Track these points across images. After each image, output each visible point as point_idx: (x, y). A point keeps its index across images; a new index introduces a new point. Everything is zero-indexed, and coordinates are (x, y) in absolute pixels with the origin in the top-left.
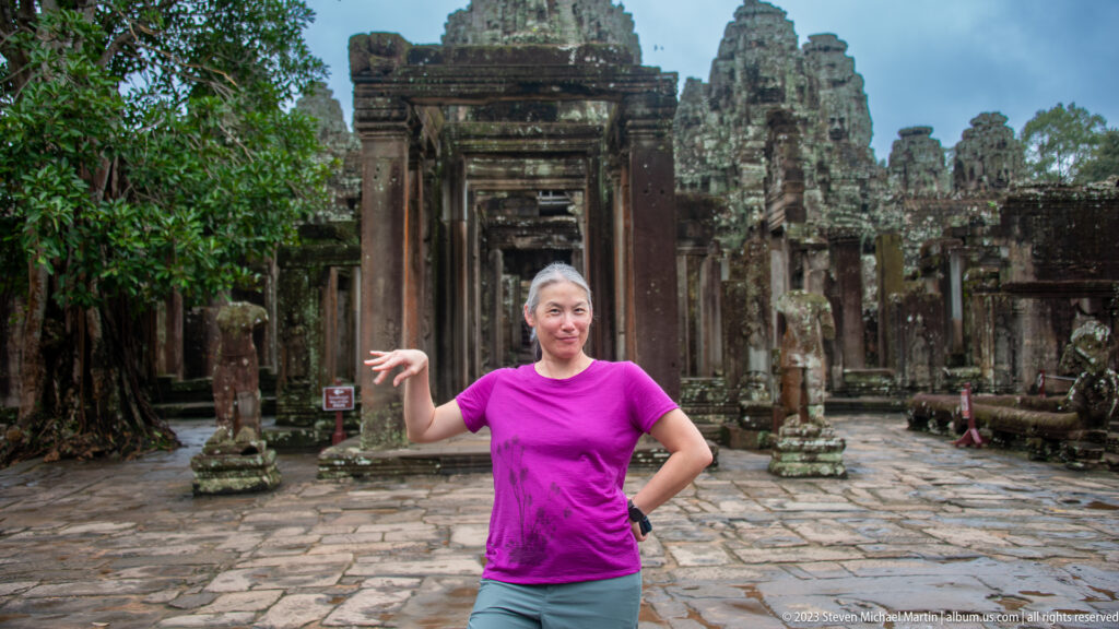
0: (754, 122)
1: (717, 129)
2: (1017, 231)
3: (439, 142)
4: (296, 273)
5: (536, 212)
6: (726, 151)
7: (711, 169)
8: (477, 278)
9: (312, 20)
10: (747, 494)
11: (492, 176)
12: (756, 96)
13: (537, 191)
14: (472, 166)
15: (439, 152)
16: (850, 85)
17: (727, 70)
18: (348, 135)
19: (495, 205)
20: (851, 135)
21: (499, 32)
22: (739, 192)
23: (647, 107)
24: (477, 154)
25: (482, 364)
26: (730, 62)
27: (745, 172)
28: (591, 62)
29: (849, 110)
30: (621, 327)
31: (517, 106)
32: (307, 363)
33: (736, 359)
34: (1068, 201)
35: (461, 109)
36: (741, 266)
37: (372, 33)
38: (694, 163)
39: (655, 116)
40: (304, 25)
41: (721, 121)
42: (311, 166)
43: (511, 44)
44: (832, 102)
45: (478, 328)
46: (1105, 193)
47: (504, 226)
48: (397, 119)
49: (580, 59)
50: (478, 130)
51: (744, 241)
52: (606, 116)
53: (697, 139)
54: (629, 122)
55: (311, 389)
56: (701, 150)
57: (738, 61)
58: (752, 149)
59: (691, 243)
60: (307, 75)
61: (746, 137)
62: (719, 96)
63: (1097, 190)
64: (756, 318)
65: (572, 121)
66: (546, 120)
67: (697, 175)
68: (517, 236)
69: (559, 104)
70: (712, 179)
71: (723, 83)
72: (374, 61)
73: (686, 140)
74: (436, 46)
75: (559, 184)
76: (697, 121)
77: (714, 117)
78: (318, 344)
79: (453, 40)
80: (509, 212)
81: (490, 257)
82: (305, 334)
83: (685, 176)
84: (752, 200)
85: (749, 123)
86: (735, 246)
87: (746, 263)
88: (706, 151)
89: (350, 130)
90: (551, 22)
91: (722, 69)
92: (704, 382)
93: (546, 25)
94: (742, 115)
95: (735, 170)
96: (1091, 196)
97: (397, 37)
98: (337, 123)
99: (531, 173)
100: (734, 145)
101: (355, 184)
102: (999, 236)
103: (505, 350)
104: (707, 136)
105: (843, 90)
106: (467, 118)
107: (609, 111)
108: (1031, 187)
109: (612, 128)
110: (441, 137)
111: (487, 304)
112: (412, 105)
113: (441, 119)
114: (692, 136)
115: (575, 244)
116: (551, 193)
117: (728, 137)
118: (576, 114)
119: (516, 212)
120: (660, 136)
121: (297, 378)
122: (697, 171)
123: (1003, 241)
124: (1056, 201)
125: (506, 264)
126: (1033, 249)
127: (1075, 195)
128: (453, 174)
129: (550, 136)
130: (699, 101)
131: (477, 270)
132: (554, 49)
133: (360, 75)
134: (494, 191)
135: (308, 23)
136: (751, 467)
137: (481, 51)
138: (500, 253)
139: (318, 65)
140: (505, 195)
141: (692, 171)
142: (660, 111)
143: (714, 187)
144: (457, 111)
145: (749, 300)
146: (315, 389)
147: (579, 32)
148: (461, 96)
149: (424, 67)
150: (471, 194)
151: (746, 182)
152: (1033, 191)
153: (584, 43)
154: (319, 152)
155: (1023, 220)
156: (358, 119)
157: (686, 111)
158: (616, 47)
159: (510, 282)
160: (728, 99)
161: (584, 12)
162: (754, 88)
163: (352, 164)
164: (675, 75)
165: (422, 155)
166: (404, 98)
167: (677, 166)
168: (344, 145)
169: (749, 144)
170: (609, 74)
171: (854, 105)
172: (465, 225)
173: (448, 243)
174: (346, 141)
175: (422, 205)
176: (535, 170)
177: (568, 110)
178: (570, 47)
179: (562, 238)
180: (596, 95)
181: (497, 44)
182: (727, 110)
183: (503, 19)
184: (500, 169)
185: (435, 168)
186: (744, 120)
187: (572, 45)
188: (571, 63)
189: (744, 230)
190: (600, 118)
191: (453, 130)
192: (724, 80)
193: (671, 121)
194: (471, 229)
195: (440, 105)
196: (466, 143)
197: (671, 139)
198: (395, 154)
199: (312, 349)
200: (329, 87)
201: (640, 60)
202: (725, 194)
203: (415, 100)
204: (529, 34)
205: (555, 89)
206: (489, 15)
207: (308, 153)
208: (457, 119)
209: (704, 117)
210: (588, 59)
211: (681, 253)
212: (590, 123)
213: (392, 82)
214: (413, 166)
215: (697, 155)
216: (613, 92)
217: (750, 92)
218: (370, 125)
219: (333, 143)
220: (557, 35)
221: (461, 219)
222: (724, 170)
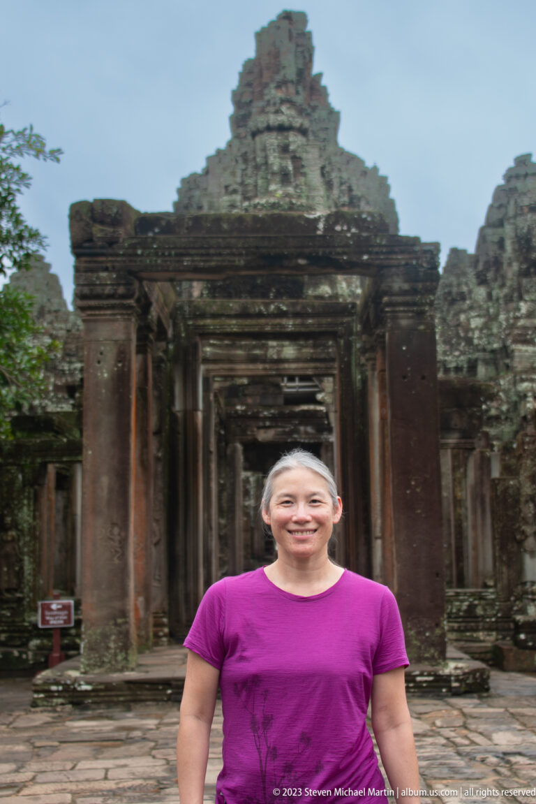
0: (527, 297)
1: (485, 306)
3: (171, 322)
4: (8, 471)
5: (281, 401)
6: (495, 330)
8: (214, 475)
9: (28, 186)
10: (523, 724)
11: (230, 360)
12: (528, 269)
13: (282, 376)
14: (208, 349)
15: (170, 333)
17: (496, 239)
18: (68, 313)
19: (234, 392)
21: (238, 198)
22: (510, 377)
23: (406, 281)
24: (213, 335)
25: (220, 574)
26: (500, 230)
27: (516, 354)
28: (342, 230)
30: (377, 531)
31: (259, 281)
32: (19, 574)
33: (509, 566)
35: (195, 284)
36: (513, 461)
37: (96, 201)
39: (414, 291)
40: (18, 190)
41: (490, 296)
42: (26, 349)
43: (252, 212)
45: (214, 533)
47: (243, 417)
48: (123, 297)
49: (329, 228)
50: (215, 309)
51: (516, 433)
52: (359, 291)
53: (462, 317)
54: (386, 299)
55: (25, 603)
56: (468, 329)
57: (508, 230)
59: (456, 435)
60: (21, 247)
61: (518, 314)
62: (487, 269)
64: (531, 521)
65: (321, 297)
66: (291, 296)
67: (462, 358)
68: (259, 428)
69: (306, 278)
71: (491, 254)
72: (98, 231)
73: (449, 318)
74: (167, 214)
75: (307, 369)
76: (463, 297)
77: (481, 292)
78: (33, 552)
79: (186, 207)
80: (250, 401)
81: (229, 452)
82: (19, 540)
83: (449, 358)
84: (525, 385)
85: (521, 298)
86: (506, 438)
87: (520, 458)
88: (473, 330)
89: (71, 308)
90: (296, 187)
91: (489, 238)
92: (472, 595)
93: (290, 190)
94: (513, 290)
95: (506, 352)
97: (123, 206)
98: (56, 301)
99: (275, 357)
100: (504, 324)
101: (75, 369)
103: (246, 557)
104: (473, 314)
106: (202, 295)
107: (362, 286)
109: (366, 305)
110: (173, 316)
111: (225, 505)
112: (141, 280)
113: (172, 296)
114: (457, 314)
115: (325, 436)
116: (297, 379)
117: (497, 315)
118: (325, 290)
119: (258, 400)
120: (421, 314)
121: (8, 590)
122: (463, 353)
125: (246, 459)
128: (187, 358)
129: (296, 315)
130: (464, 274)
131: (213, 466)
132: (301, 217)
133: (81, 248)
134: (233, 377)
135: (23, 189)
136: (528, 692)
137: (218, 220)
138: (239, 447)
139: (34, 235)
140: (245, 381)
142: (420, 286)
143: (482, 371)
144: (191, 287)
145: (523, 499)
146: (29, 602)
147: (328, 197)
148: (196, 270)
149: (154, 239)
150: (207, 382)
151: (518, 365)
153: (334, 210)
154: (36, 334)
156: (79, 296)
157: (450, 285)
158: (370, 214)
159: (252, 479)
160: (497, 270)
161: (334, 175)
162: (526, 260)
163: (73, 346)
164: (436, 247)
165: (151, 336)
166: (131, 273)
167: (440, 348)
168: (63, 326)
170: (362, 245)
172: (200, 415)
173: (181, 437)
174: (66, 321)
175: (151, 393)
176: (279, 352)
177: (316, 285)
178: (318, 214)
179: (310, 429)
180: (348, 268)
181: (235, 211)
182: (496, 285)
183: (242, 184)
184: (240, 352)
185: (166, 351)
186: (516, 295)
187: (320, 212)
188: (319, 233)
189: (517, 420)
190: (353, 294)
191: (187, 308)
192: (492, 250)
193: (432, 297)
194: (206, 419)
195: (171, 280)
196: (201, 322)
197: (432, 317)
198: (121, 336)
199: (26, 558)
200: (47, 260)
201: (397, 229)
202: (495, 379)
203: (144, 275)
204: (272, 200)
205: (302, 262)
206: (226, 179)
207: (23, 335)
208: (191, 295)
209: (470, 292)
210: (338, 228)
211: (445, 446)
212: (341, 300)
213: (118, 255)
214: (142, 349)
215: (462, 334)
216: (366, 265)
217: (521, 263)
218: (93, 303)
219: (51, 323)
220: (304, 201)
221: (196, 409)
222: (493, 351)
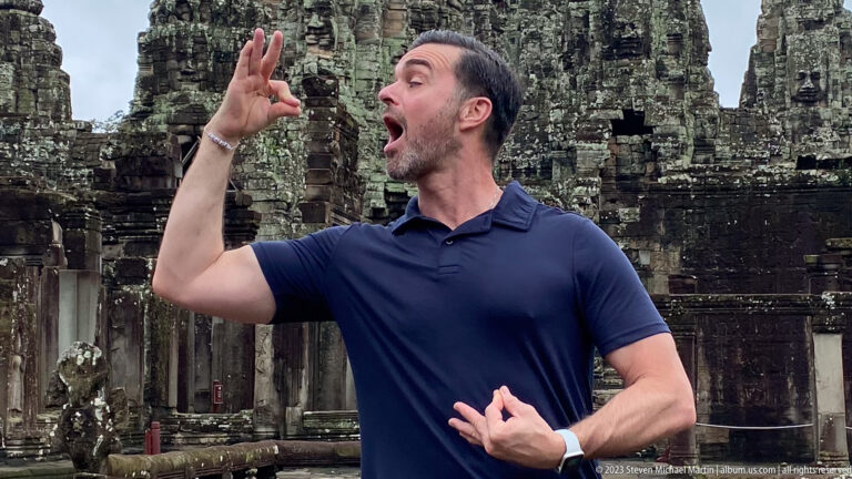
2: (662, 230)
7: (553, 149)
16: (832, 27)
20: (830, 96)
29: (827, 62)
34: (728, 189)
38: (533, 141)
44: (802, 51)
46: (777, 178)
58: (598, 121)
63: (769, 174)
70: (554, 162)
96: (758, 182)
102: (639, 237)
105: (819, 35)
108: (684, 171)
123: (643, 244)
124: (712, 189)
126: (681, 256)
127: (738, 181)
141: (529, 152)
152: (682, 177)
155: (670, 215)
169: (595, 113)
171: (835, 55)
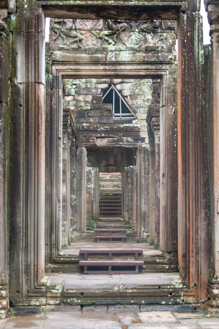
25: (71, 230)
47: (88, 130)
68: (97, 138)
80: (92, 120)
81: (78, 153)
103: (88, 219)
111: (75, 186)
115: (139, 143)
119: (97, 120)
138: (84, 149)
159: (92, 172)
179: (129, 139)
